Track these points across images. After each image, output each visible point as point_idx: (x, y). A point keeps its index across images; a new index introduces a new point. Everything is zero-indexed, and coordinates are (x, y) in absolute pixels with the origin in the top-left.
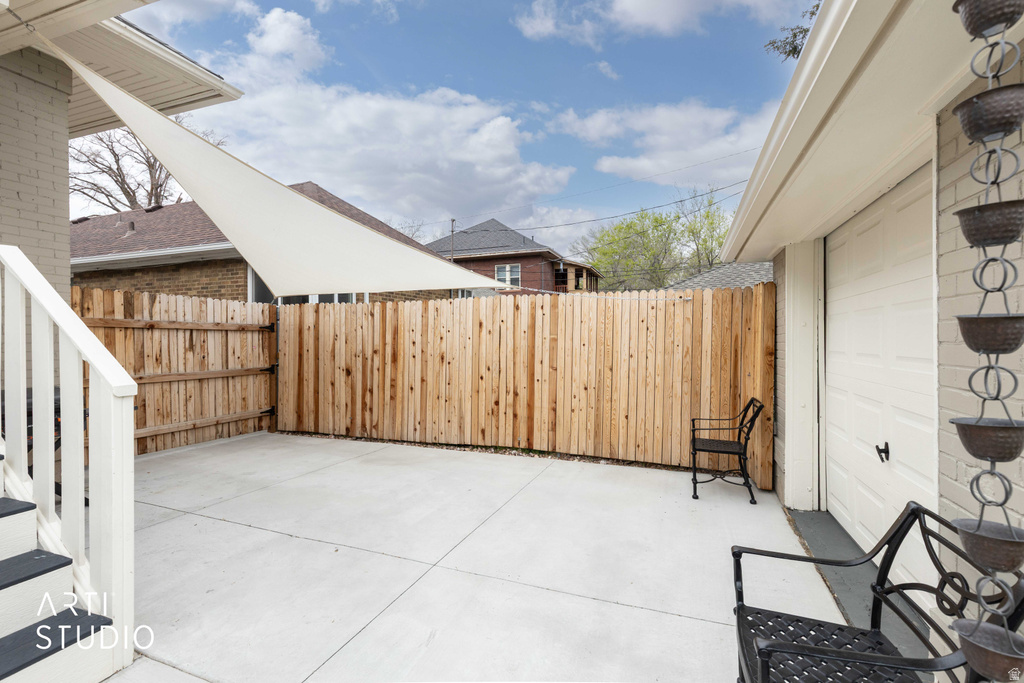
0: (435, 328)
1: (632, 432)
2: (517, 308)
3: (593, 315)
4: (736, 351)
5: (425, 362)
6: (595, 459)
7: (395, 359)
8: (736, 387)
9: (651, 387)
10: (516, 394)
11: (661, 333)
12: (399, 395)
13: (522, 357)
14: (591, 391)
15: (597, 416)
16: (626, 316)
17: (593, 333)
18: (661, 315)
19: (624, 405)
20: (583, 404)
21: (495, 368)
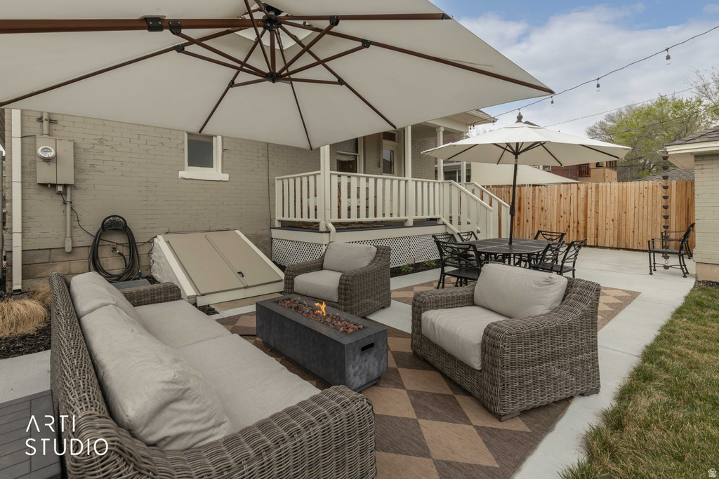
0: (539, 197)
1: (636, 238)
2: (579, 189)
3: (616, 191)
4: (688, 205)
5: (534, 211)
6: (618, 249)
7: (519, 209)
8: (688, 219)
9: (646, 219)
10: (578, 223)
11: (650, 198)
12: (522, 224)
13: (581, 208)
14: (616, 222)
15: (618, 232)
16: (633, 192)
17: (617, 199)
18: (650, 191)
19: (632, 226)
20: (612, 227)
21: (568, 213)
